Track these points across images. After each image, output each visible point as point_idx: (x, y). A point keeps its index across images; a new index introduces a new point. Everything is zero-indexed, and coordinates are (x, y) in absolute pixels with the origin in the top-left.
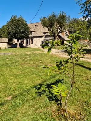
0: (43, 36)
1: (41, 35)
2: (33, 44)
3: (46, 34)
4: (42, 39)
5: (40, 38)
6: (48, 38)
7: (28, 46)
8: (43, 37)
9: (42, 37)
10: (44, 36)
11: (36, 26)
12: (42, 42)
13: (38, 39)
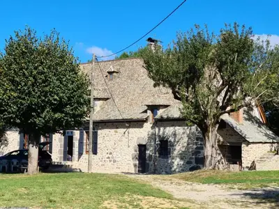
0: (146, 120)
1: (136, 114)
2: (96, 154)
3: (160, 113)
4: (142, 134)
5: (131, 130)
6: (169, 130)
7: (75, 163)
8: (148, 126)
9: (138, 123)
10: (151, 120)
11: (110, 73)
12: (142, 148)
13: (121, 131)
